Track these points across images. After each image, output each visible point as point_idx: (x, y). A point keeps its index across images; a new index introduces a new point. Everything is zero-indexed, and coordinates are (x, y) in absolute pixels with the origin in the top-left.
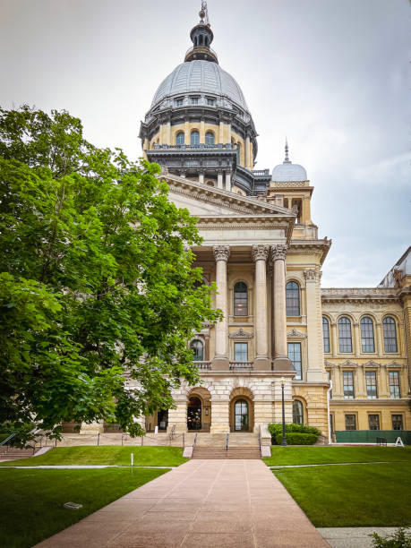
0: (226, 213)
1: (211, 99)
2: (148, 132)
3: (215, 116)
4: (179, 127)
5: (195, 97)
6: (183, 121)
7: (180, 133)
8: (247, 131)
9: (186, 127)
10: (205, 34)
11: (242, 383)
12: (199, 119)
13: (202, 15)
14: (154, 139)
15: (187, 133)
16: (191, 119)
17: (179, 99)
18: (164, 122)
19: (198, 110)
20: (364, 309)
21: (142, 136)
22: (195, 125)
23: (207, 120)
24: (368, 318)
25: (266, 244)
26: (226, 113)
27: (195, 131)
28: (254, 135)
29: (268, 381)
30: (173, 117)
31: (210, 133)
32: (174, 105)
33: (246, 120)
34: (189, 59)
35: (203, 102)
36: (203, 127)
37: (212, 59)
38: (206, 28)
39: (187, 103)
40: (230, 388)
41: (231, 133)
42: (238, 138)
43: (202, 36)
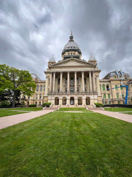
0: (83, 65)
1: (74, 48)
2: (63, 53)
3: (75, 50)
4: (69, 52)
5: (71, 47)
6: (69, 51)
7: (69, 53)
8: (80, 53)
9: (70, 52)
10: (72, 37)
11: (88, 96)
12: (72, 51)
13: (71, 34)
14: (64, 55)
15: (70, 53)
16: (71, 51)
17: (69, 48)
18: (66, 52)
19: (72, 49)
20: (103, 83)
21: (62, 54)
22: (72, 52)
23: (74, 51)
24: (104, 85)
25: (91, 70)
26: (77, 50)
27: (72, 53)
28: (81, 54)
29: (93, 96)
30: (68, 51)
31: (74, 53)
32: (68, 49)
33: (80, 51)
34: (70, 41)
35: (73, 48)
36: (73, 52)
37: (73, 41)
38: (72, 36)
39: (70, 48)
40: (86, 97)
41: (78, 53)
42: (79, 54)
43: (71, 38)
